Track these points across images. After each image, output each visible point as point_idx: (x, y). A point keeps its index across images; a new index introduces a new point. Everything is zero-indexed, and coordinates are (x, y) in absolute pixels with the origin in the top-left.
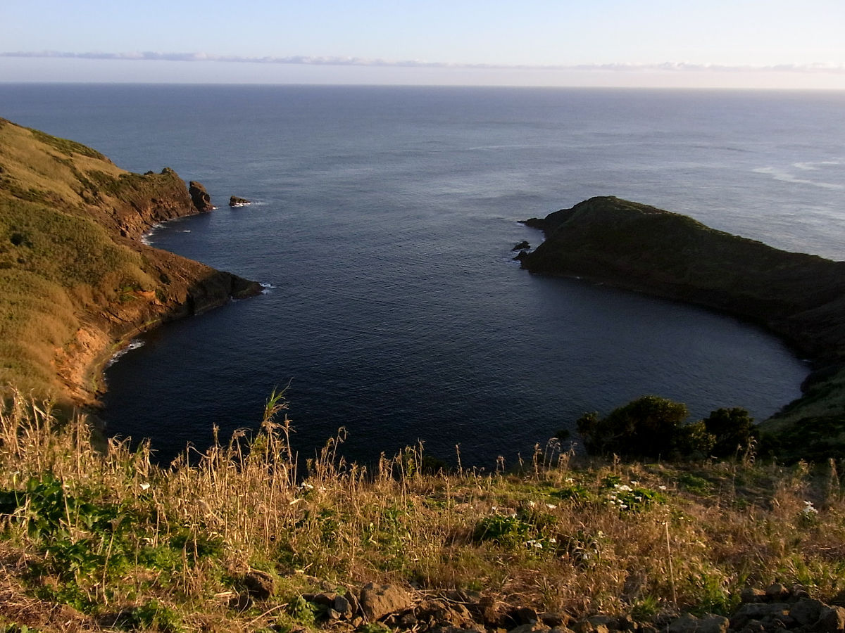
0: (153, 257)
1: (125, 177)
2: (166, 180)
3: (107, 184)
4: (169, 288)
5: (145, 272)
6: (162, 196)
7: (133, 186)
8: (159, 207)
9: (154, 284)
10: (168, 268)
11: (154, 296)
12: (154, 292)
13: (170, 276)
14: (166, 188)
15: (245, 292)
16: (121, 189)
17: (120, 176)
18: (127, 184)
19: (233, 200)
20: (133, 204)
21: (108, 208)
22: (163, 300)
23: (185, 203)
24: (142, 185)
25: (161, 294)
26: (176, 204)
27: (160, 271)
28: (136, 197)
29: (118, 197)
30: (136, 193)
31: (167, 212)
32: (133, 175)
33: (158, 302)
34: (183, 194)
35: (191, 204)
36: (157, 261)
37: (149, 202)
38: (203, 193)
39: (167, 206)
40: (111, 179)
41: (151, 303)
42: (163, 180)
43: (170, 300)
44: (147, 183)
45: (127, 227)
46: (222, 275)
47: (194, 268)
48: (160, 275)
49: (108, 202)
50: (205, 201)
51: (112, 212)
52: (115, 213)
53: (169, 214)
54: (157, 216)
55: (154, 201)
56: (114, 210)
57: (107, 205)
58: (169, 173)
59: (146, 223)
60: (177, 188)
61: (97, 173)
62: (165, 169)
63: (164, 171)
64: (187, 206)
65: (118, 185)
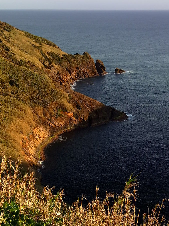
0: (74, 96)
1: (65, 56)
2: (84, 58)
3: (56, 59)
4: (80, 112)
5: (69, 103)
6: (82, 66)
7: (68, 60)
8: (79, 71)
9: (73, 109)
10: (81, 102)
11: (73, 115)
12: (73, 113)
13: (81, 106)
14: (84, 62)
15: (118, 118)
16: (62, 62)
17: (63, 55)
18: (65, 59)
19: (117, 70)
20: (67, 70)
21: (55, 71)
22: (77, 118)
23: (93, 70)
24: (72, 60)
25: (76, 114)
26: (88, 70)
27: (77, 103)
28: (69, 66)
29: (60, 66)
30: (69, 64)
31: (83, 74)
32: (69, 55)
33: (74, 119)
34: (92, 66)
35: (95, 71)
36: (75, 98)
37: (75, 69)
38: (102, 66)
39: (84, 71)
40: (58, 56)
41: (71, 119)
42: (83, 58)
43: (80, 118)
44: (75, 60)
45: (63, 80)
46: (107, 107)
47: (94, 103)
48: (76, 105)
49: (55, 68)
50: (103, 70)
51: (57, 72)
52: (58, 73)
53: (84, 75)
54: (78, 76)
55: (77, 68)
56: (58, 71)
57: (55, 69)
58: (86, 55)
59: (72, 79)
60: (90, 63)
61: (52, 53)
62: (84, 53)
63: (84, 54)
64: (93, 72)
65: (61, 60)
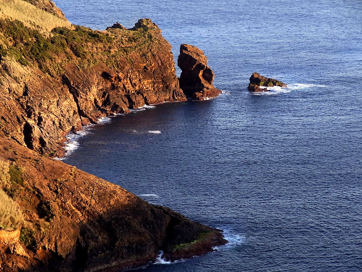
0: (33, 171)
1: (61, 32)
2: (135, 40)
3: (27, 44)
4: (46, 226)
5: (11, 196)
6: (122, 69)
7: (72, 48)
8: (113, 87)
9: (20, 217)
10: (56, 192)
11: (17, 239)
12: (17, 232)
13: (55, 206)
14: (134, 54)
16: (50, 53)
17: (54, 30)
18: (62, 45)
19: (255, 81)
20: (65, 81)
21: (14, 85)
22: (31, 247)
23: (164, 82)
24: (89, 47)
25: (30, 236)
26: (147, 84)
27: (39, 195)
28: (75, 68)
29: (40, 67)
30: (76, 60)
31: (128, 96)
32: (78, 28)
33: (21, 250)
34: (163, 67)
35: (174, 85)
36: (38, 179)
37: (96, 78)
38: (200, 67)
39: (129, 87)
40: (36, 34)
41: (8, 251)
42: (130, 40)
43: (44, 248)
44: (100, 45)
45: (40, 119)
46: (152, 211)
47: (103, 196)
48: (38, 202)
49: (17, 75)
50: (203, 81)
51: (21, 91)
52: (25, 94)
53: (130, 101)
54: (106, 103)
55: (106, 76)
56: (26, 87)
57: (16, 79)
58: (146, 29)
59: (81, 113)
60: (154, 56)
61: (12, 23)
62: (140, 21)
63: (139, 24)
64: (167, 88)
65: (46, 46)
